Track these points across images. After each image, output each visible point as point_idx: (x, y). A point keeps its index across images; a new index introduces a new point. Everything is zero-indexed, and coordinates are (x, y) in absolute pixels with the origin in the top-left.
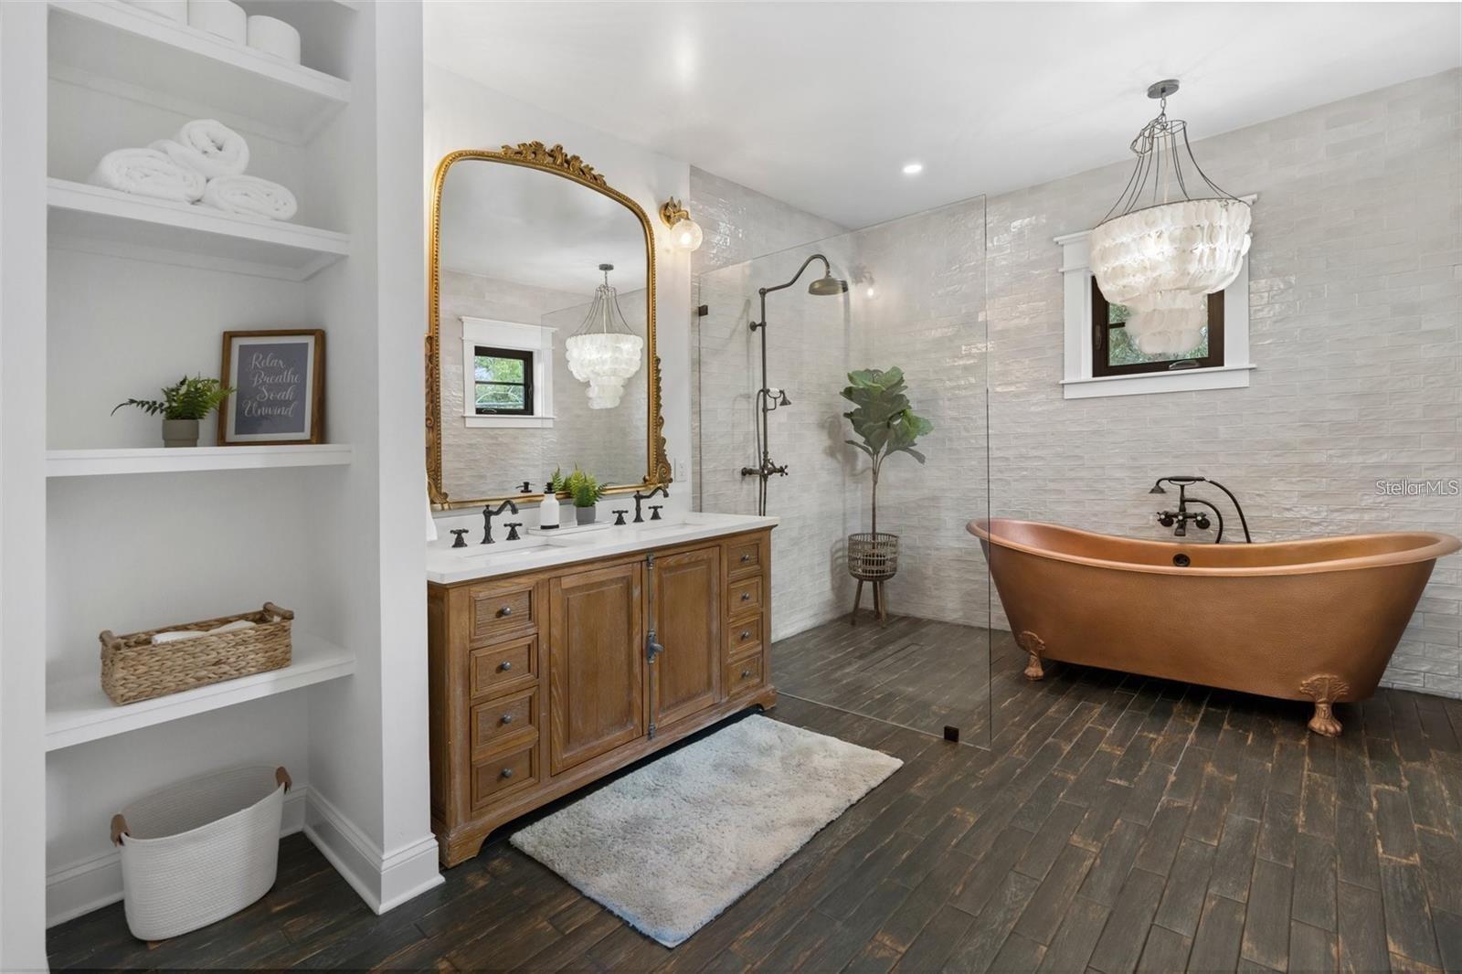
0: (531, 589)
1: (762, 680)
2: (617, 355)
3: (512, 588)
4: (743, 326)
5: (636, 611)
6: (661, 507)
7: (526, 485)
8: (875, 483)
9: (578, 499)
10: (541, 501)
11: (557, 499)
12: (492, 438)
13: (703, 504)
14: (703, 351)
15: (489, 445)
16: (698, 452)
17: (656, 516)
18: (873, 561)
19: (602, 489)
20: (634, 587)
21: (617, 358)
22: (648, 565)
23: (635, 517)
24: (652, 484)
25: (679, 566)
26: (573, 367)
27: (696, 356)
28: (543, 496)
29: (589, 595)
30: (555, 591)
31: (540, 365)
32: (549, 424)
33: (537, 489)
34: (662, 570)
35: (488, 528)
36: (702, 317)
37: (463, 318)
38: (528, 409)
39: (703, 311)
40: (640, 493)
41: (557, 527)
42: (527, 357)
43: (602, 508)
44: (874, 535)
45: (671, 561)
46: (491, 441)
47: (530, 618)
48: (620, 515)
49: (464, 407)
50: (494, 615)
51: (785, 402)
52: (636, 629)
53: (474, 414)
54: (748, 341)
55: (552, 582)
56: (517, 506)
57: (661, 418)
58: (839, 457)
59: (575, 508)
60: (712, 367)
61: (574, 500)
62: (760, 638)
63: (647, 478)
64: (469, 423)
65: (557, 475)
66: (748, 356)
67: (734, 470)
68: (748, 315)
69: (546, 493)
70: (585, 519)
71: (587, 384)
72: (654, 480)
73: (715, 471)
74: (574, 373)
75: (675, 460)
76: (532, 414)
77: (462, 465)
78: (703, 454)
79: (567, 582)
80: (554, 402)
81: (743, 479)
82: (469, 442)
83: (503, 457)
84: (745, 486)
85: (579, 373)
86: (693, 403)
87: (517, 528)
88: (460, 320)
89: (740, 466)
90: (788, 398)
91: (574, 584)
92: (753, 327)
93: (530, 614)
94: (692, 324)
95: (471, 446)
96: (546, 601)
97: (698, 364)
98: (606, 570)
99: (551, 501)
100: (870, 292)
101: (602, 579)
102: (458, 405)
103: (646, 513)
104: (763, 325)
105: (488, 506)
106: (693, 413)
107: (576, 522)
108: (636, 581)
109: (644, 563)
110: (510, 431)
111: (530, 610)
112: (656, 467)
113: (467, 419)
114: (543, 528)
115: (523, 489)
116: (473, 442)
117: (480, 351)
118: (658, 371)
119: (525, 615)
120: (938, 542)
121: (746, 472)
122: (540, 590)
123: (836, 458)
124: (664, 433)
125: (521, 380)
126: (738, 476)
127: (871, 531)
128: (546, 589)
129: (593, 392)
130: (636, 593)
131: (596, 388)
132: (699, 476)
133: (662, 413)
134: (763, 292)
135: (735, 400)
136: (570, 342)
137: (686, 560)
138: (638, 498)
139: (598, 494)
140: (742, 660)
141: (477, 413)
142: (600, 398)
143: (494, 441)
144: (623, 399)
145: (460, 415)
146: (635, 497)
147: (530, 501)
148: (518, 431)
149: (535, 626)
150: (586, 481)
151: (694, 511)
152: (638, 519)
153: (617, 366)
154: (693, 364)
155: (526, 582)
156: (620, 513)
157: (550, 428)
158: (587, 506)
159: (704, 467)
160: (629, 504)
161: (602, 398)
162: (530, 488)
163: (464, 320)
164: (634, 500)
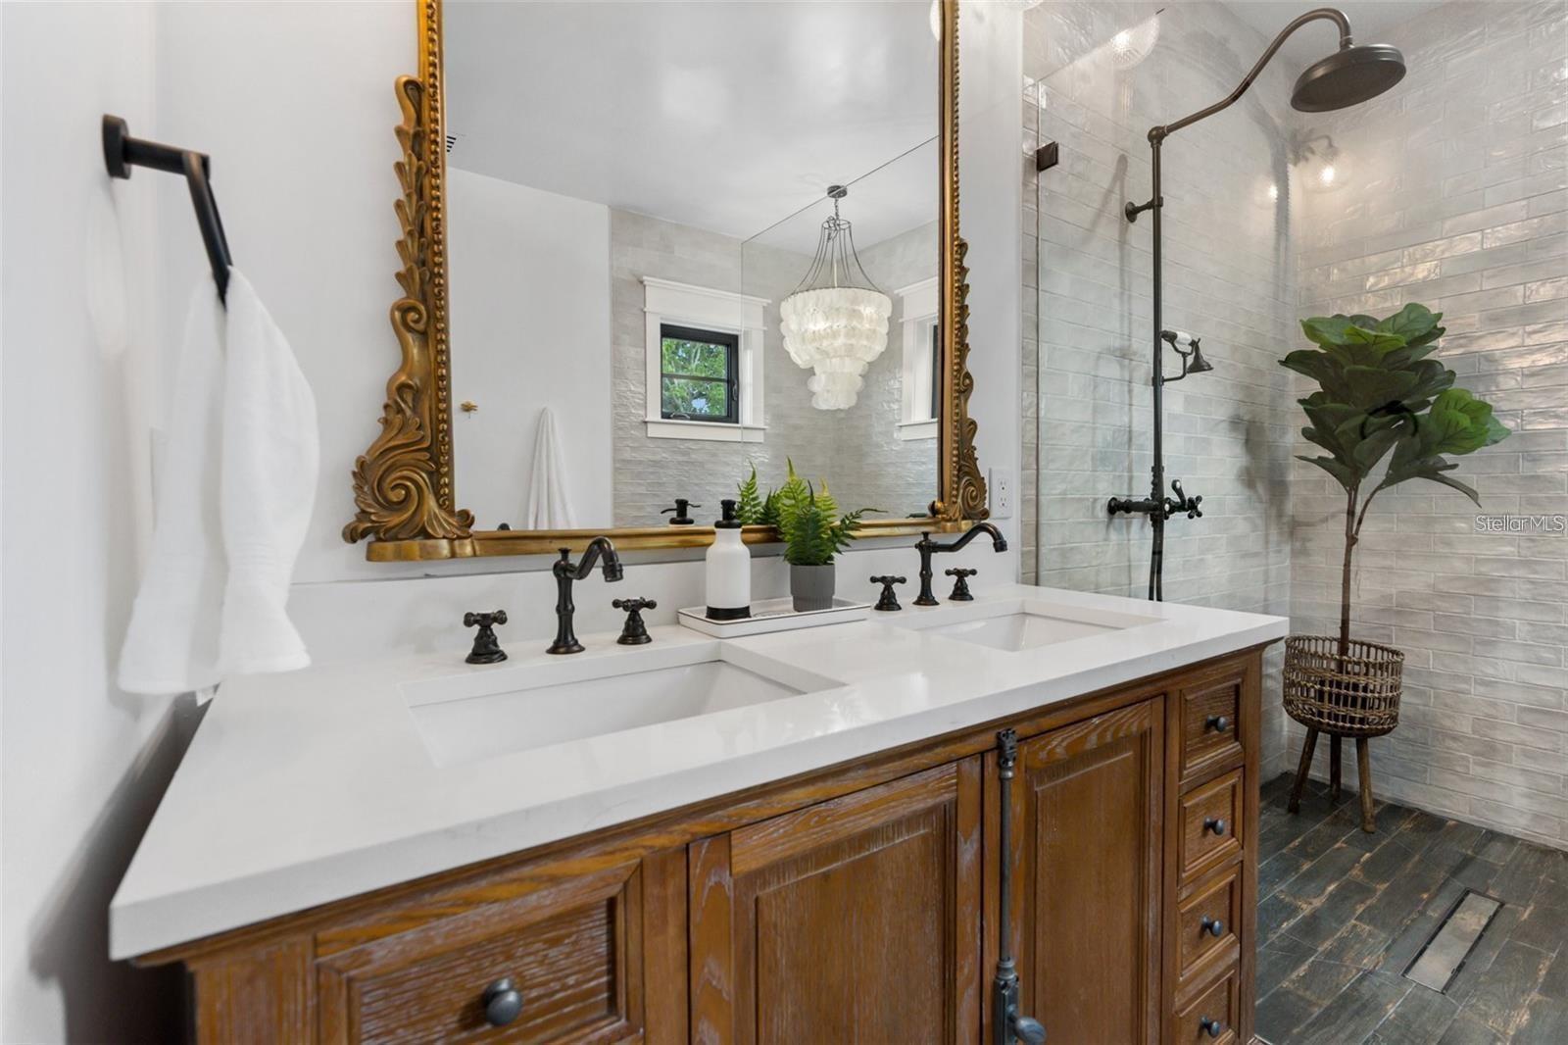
0: (614, 890)
1: (1238, 1035)
2: (854, 323)
3: (533, 899)
4: (1116, 209)
5: (967, 911)
6: (973, 572)
7: (682, 505)
8: (1352, 540)
9: (795, 544)
10: (709, 545)
11: (745, 542)
12: (685, 453)
13: (1041, 569)
14: (1044, 248)
15: (679, 463)
16: (1033, 459)
17: (961, 593)
18: (1354, 699)
19: (851, 523)
20: (961, 838)
21: (853, 329)
22: (1001, 764)
23: (918, 592)
24: (950, 520)
25: (1078, 758)
26: (791, 347)
27: (1032, 256)
28: (713, 533)
29: (826, 876)
30: (709, 881)
31: (748, 352)
32: (759, 437)
33: (705, 515)
34: (1034, 774)
35: (565, 609)
36: (1041, 174)
37: (645, 278)
38: (732, 415)
39: (1045, 159)
40: (930, 537)
41: (744, 612)
42: (731, 342)
43: (850, 568)
44: (1343, 642)
45: (1058, 745)
46: (680, 458)
47: (612, 1001)
48: (888, 589)
49: (646, 407)
50: (452, 1020)
51: (1198, 366)
52: (967, 967)
53: (659, 418)
54: (1123, 242)
55: (700, 854)
56: (621, 558)
57: (968, 376)
58: (1261, 488)
59: (788, 566)
60: (1060, 280)
61: (785, 547)
62: (1238, 931)
63: (939, 505)
64: (653, 431)
65: (751, 486)
66: (1122, 270)
67: (1095, 500)
68: (1122, 187)
69: (718, 525)
70: (812, 597)
71: (811, 372)
72: (955, 511)
73: (1063, 500)
74: (793, 355)
75: (990, 471)
76: (737, 422)
77: (642, 490)
78: (1042, 463)
79: (752, 851)
80: (765, 406)
81: (1111, 520)
82: (651, 457)
83: (697, 482)
84: (1114, 536)
85: (799, 354)
86: (1025, 356)
87: (644, 612)
88: (642, 282)
89: (1106, 491)
90: (1205, 357)
91: (778, 853)
92: (1132, 213)
93: (612, 986)
94: (1025, 185)
95: (655, 463)
96: (673, 929)
97: (1033, 271)
98: (881, 791)
99: (731, 546)
100: (1328, 174)
101: (867, 822)
102: (639, 404)
103: (942, 586)
104: (1156, 204)
105: (565, 552)
106: (1025, 376)
107: (789, 601)
108: (967, 815)
109: (990, 760)
110: (707, 446)
111: (612, 971)
112: (958, 483)
113: (649, 425)
114: (715, 614)
115: (674, 514)
116: (658, 458)
117: (668, 331)
118: (963, 271)
119: (593, 992)
120: (1491, 671)
121: (1116, 508)
122: (652, 890)
123: (1256, 492)
124: (974, 409)
125: (724, 374)
126: (1102, 513)
127: (1338, 634)
128: (675, 884)
129: (818, 384)
130: (967, 854)
131: (823, 377)
132: (1034, 510)
133: (971, 365)
134: (1157, 136)
135: (1098, 358)
136: (787, 308)
137: (1093, 741)
138: (927, 549)
139: (841, 536)
140: (1201, 992)
141: (663, 417)
142: (828, 391)
143: (685, 459)
144: (863, 395)
145: (641, 419)
146: (919, 546)
147: (685, 545)
148: (717, 445)
149: (630, 1030)
150: (812, 502)
151: (1025, 582)
152: (926, 598)
153: (853, 341)
154: (1026, 269)
155: (593, 875)
156: (888, 582)
157: (760, 443)
158: (818, 565)
159: (1043, 490)
160: (905, 562)
161: (832, 392)
162: (690, 513)
163: (645, 283)
164: (917, 553)
